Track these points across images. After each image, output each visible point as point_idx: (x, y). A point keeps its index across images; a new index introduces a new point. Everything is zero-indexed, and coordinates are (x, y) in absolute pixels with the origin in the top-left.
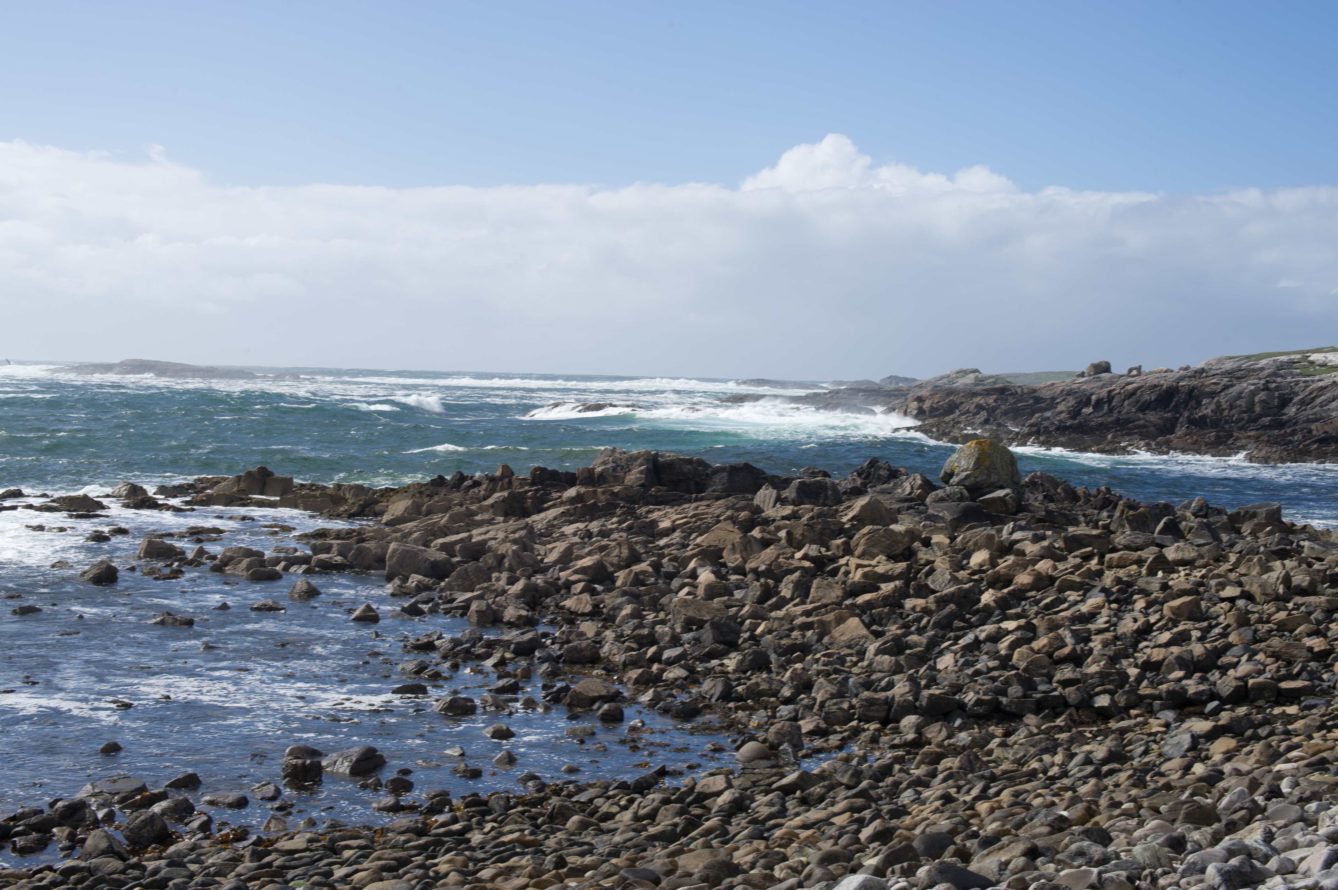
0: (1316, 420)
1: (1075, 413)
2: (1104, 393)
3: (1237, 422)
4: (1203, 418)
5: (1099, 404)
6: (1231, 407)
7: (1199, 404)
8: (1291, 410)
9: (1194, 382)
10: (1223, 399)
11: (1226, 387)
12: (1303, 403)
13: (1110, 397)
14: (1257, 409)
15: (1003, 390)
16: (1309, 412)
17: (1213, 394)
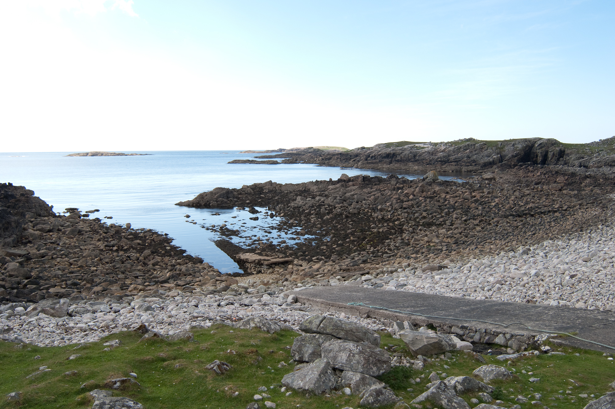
0: (423, 160)
1: (366, 160)
2: (373, 154)
3: (406, 160)
4: (398, 160)
5: (372, 157)
6: (404, 157)
7: (396, 156)
8: (417, 158)
9: (394, 152)
10: (402, 155)
11: (401, 153)
12: (419, 156)
13: (375, 156)
14: (410, 157)
15: (340, 154)
16: (422, 158)
17: (399, 154)
